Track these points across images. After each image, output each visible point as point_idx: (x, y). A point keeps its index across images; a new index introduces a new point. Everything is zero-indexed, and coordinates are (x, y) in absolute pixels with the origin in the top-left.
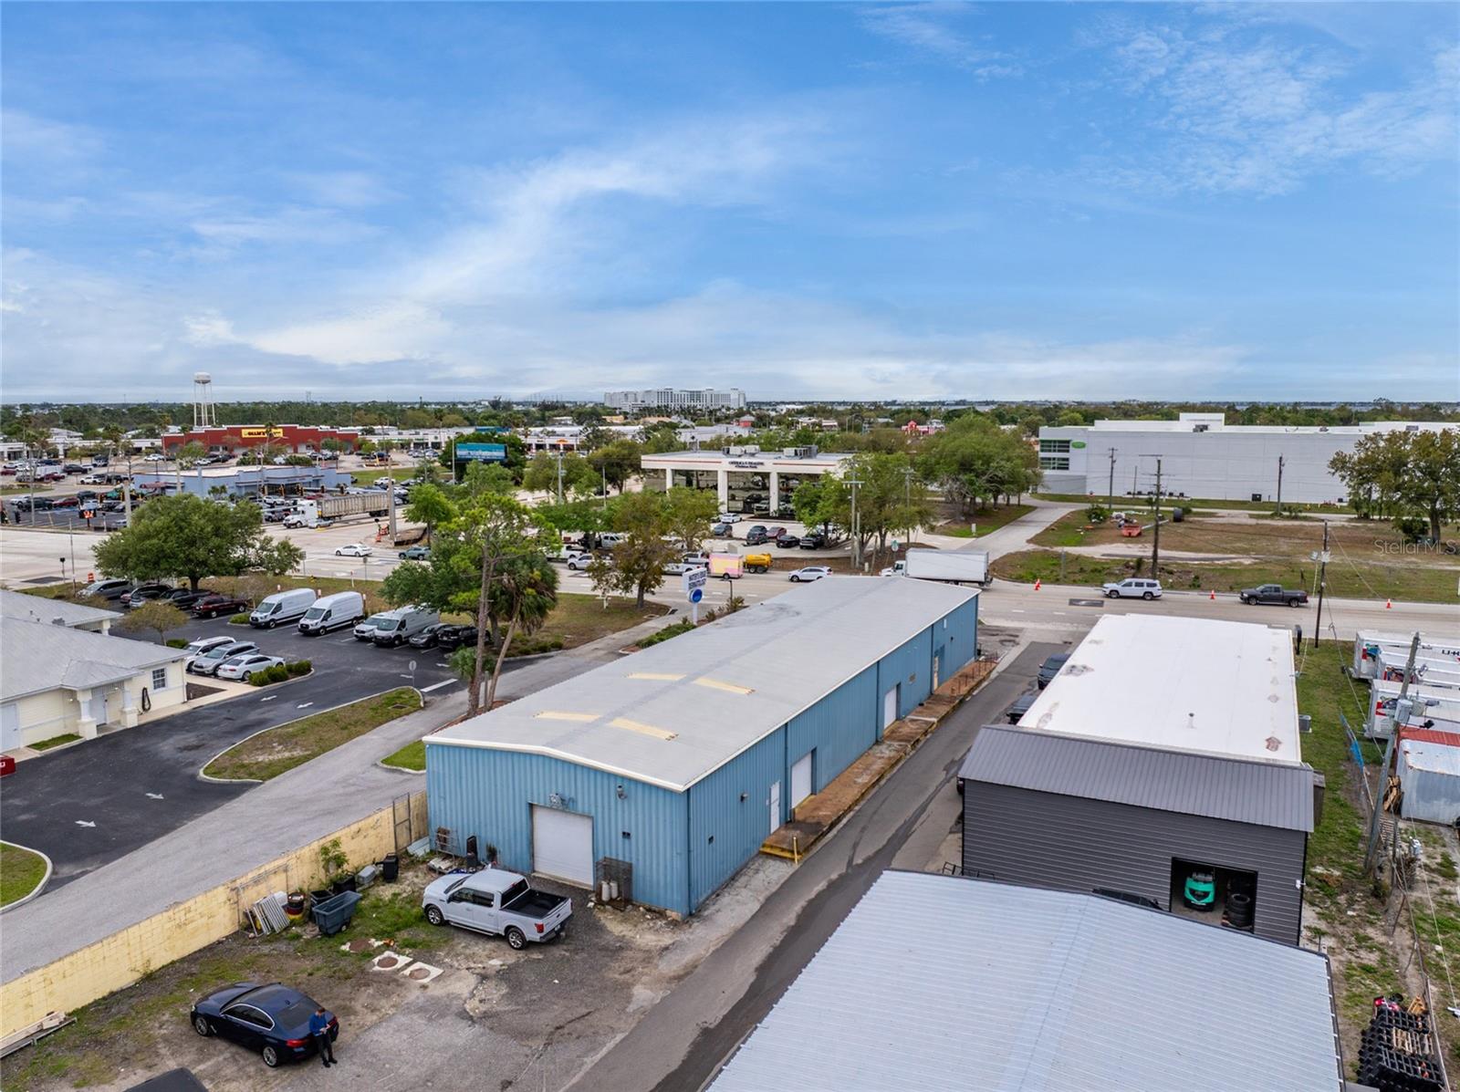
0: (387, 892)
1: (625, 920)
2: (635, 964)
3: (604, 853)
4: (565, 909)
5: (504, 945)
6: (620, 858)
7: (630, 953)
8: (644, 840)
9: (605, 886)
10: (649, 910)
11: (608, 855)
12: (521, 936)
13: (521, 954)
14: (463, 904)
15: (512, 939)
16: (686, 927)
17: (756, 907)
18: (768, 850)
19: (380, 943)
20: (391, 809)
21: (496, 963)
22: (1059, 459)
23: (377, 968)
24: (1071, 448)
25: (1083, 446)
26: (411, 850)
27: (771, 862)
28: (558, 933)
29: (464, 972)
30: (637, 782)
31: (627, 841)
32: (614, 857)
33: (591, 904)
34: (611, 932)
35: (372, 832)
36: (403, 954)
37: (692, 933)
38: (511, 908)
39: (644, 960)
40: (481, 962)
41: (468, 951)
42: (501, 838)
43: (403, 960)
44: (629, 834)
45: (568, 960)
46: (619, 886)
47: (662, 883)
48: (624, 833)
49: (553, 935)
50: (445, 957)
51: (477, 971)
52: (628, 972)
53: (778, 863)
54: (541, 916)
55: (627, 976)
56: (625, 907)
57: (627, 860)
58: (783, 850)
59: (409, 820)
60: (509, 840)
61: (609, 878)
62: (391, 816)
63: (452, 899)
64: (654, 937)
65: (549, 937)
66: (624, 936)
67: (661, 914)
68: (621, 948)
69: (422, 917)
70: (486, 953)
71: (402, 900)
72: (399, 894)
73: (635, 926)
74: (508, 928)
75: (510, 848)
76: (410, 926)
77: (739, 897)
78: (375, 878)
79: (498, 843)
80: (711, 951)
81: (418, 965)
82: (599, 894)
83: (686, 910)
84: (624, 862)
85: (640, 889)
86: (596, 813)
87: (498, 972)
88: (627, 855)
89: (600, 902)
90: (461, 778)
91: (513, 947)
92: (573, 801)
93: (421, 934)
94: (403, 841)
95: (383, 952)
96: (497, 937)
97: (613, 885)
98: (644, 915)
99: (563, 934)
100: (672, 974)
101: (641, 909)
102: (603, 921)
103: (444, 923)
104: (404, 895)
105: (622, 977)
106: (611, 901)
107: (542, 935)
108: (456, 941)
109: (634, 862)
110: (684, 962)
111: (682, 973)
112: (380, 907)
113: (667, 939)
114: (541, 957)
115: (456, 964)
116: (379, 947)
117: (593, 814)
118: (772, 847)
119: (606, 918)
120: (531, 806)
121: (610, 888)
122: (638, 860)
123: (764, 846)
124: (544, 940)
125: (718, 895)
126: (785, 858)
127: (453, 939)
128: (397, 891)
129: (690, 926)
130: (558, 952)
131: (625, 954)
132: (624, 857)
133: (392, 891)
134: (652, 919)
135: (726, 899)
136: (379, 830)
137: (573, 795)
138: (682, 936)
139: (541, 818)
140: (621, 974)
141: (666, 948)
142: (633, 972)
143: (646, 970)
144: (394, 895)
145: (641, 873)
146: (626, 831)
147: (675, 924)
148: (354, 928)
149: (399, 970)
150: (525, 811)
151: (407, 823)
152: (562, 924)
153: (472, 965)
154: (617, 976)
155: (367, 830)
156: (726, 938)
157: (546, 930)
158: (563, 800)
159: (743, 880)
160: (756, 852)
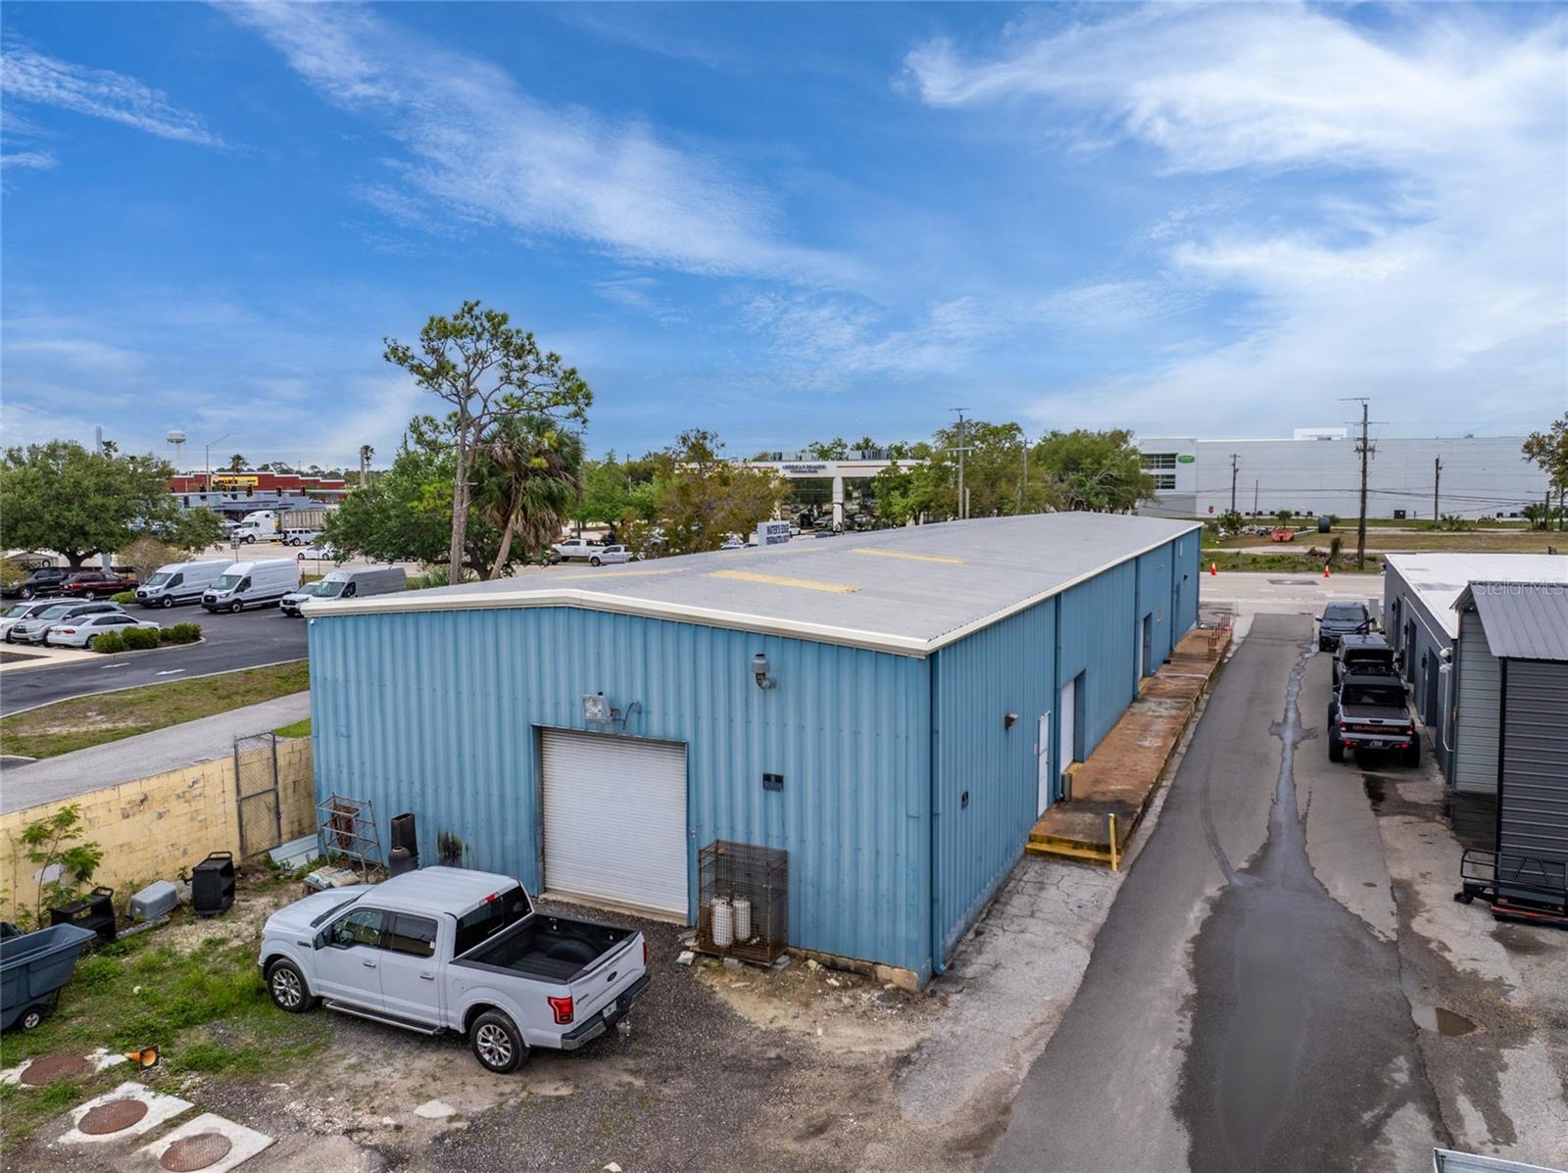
0: (190, 938)
1: (775, 992)
2: (833, 1106)
3: (716, 828)
4: (628, 961)
5: (463, 1061)
6: (757, 841)
7: (811, 1077)
8: (820, 791)
9: (720, 909)
10: (832, 967)
11: (724, 836)
12: (510, 1031)
13: (510, 1085)
14: (359, 951)
15: (487, 1040)
16: (933, 1005)
17: (1084, 958)
18: (1045, 847)
19: (118, 1059)
20: (230, 763)
21: (436, 1111)
22: (1163, 476)
23: (75, 1136)
24: (1177, 463)
25: (1192, 460)
26: (277, 856)
27: (1058, 870)
28: (611, 1025)
29: (338, 1143)
30: (801, 641)
31: (773, 795)
32: (740, 839)
33: (686, 956)
34: (743, 1022)
35: (179, 807)
36: (171, 1091)
37: (956, 1020)
38: (484, 959)
39: (855, 1096)
40: (394, 1111)
41: (360, 1080)
42: (469, 817)
43: (162, 1107)
44: (779, 779)
45: (642, 1099)
46: (753, 908)
47: (866, 901)
48: (767, 778)
49: (600, 1028)
50: (293, 1096)
51: (375, 1140)
52: (820, 1130)
53: (1076, 872)
54: (564, 978)
55: (820, 1144)
56: (773, 959)
57: (775, 845)
58: (1077, 845)
59: (275, 791)
60: (489, 822)
61: (728, 889)
62: (230, 777)
63: (331, 938)
64: (860, 1032)
65: (589, 1035)
66: (782, 1031)
67: (863, 975)
68: (782, 1064)
69: (260, 991)
70: (410, 1083)
71: (226, 955)
72: (223, 941)
73: (807, 1005)
74: (476, 1012)
75: (490, 836)
76: (222, 1015)
77: (1027, 936)
78: (174, 910)
79: (463, 828)
80: (1026, 1068)
81: (207, 1122)
82: (705, 931)
83: (925, 965)
84: (765, 850)
85: (806, 916)
86: (696, 734)
87: (439, 1140)
88: (775, 831)
89: (709, 950)
90: (382, 686)
91: (486, 1065)
92: (638, 709)
93: (246, 1033)
94: (260, 835)
95: (115, 1085)
96: (445, 1039)
97: (742, 905)
98: (822, 979)
99: (625, 1027)
100: (948, 1134)
101: (812, 964)
102: (721, 995)
103: (313, 1005)
104: (236, 943)
105: (808, 1147)
106: (736, 947)
107: (568, 1028)
108: (337, 1050)
109: (792, 847)
110: (967, 1095)
111: (975, 1129)
112: (162, 970)
113: (896, 1036)
114: (564, 1091)
115: (317, 1118)
116: (110, 1070)
117: (688, 736)
118: (1050, 841)
119: (726, 987)
120: (540, 733)
121: (734, 915)
122: (802, 841)
123: (1032, 839)
124: (573, 1044)
125: (978, 933)
126: (1089, 859)
127: (327, 1047)
128: (218, 936)
129: (945, 1004)
130: (614, 1076)
131: (795, 1079)
132: (767, 835)
133: (205, 935)
134: (845, 987)
135: (1001, 941)
136: (200, 804)
137: (639, 697)
138: (933, 1027)
139: (562, 759)
140: (801, 1138)
141: (904, 1060)
142: (834, 1132)
143: (869, 1124)
144: (210, 942)
145: (809, 873)
146: (773, 771)
147: (903, 999)
148: (65, 1019)
149: (138, 1140)
150: (524, 741)
151: (270, 798)
152: (622, 1000)
153: (366, 1120)
154: (792, 1146)
155: (165, 799)
156: (1049, 1030)
157: (581, 1014)
158: (614, 711)
159: (1017, 904)
160: (1021, 851)
